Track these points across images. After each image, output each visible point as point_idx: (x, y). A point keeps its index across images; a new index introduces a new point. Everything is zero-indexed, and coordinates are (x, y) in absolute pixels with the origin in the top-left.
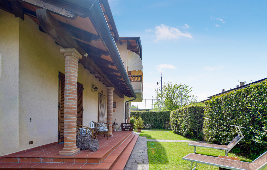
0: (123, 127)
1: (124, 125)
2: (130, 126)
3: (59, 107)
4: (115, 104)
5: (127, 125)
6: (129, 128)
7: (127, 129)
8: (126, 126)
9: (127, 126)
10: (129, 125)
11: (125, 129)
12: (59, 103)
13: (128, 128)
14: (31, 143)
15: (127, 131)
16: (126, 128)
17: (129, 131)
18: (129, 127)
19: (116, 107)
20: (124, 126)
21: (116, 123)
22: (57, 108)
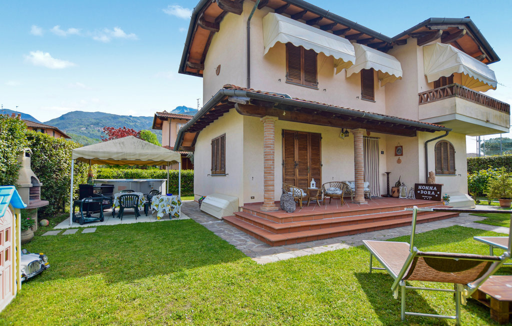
0: (419, 192)
1: (420, 187)
2: (433, 191)
3: (283, 164)
4: (401, 148)
5: (427, 188)
6: (431, 193)
7: (427, 195)
8: (424, 190)
9: (427, 190)
10: (431, 188)
11: (423, 194)
12: (283, 161)
13: (429, 193)
14: (253, 198)
15: (426, 199)
16: (426, 192)
17: (431, 200)
18: (431, 191)
19: (402, 155)
20: (420, 190)
21: (401, 183)
22: (281, 166)
